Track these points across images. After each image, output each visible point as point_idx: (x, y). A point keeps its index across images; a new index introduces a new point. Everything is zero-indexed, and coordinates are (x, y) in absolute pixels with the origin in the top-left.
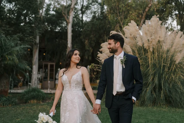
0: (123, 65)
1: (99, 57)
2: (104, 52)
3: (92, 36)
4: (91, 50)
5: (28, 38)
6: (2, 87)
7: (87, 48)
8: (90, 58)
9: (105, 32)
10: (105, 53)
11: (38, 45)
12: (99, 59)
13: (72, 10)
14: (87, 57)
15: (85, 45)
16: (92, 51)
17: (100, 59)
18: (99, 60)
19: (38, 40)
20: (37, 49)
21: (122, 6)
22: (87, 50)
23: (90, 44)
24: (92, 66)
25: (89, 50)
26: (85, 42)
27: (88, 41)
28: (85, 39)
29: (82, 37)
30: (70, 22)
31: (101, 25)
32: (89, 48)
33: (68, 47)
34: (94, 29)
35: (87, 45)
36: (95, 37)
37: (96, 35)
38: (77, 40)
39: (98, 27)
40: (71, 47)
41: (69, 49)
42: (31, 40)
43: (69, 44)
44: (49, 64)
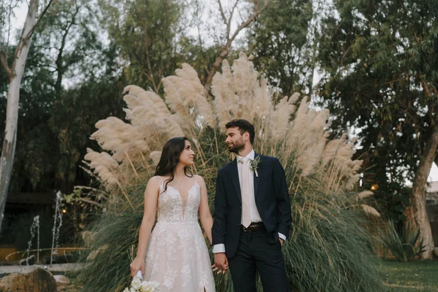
0: (254, 172)
3: (79, 119)
4: (75, 155)
7: (64, 148)
10: (105, 145)
12: (89, 165)
13: (24, 44)
14: (62, 175)
15: (60, 143)
21: (160, 47)
22: (65, 155)
23: (74, 138)
24: (75, 197)
25: (69, 156)
26: (59, 133)
27: (68, 132)
28: (59, 127)
29: (52, 119)
30: (16, 75)
31: (105, 94)
32: (69, 150)
33: (7, 141)
34: (85, 102)
35: (63, 140)
36: (87, 123)
37: (90, 116)
38: (39, 131)
39: (96, 97)
40: (13, 142)
41: (8, 147)
43: (10, 135)
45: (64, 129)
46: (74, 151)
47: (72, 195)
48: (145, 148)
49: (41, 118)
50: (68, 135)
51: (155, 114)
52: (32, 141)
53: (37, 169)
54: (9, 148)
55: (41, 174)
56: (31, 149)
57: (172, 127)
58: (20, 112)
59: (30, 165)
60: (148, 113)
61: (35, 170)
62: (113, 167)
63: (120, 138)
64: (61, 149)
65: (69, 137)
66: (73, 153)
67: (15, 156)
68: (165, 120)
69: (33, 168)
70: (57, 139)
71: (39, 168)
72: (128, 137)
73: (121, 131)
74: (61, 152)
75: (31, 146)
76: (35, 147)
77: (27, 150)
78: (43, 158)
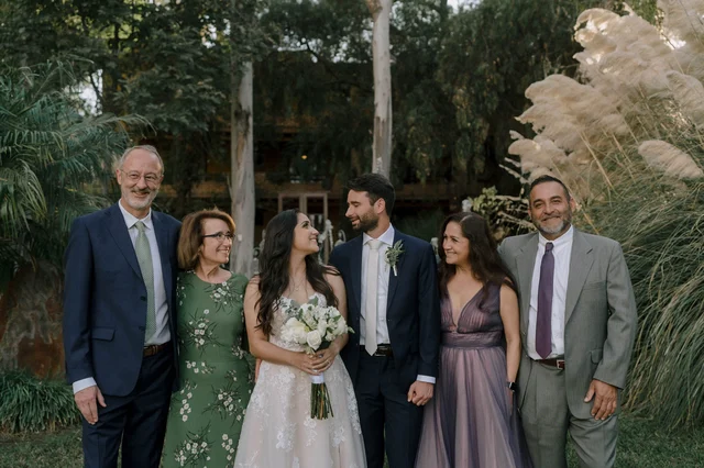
0: (392, 268)
1: (517, 158)
2: (540, 131)
3: (484, 66)
4: (480, 129)
5: (190, 86)
6: (28, 328)
7: (463, 120)
8: (480, 165)
9: (546, 45)
10: (545, 132)
11: (251, 120)
12: (518, 165)
14: (463, 164)
15: (456, 110)
16: (485, 133)
17: (524, 165)
18: (518, 170)
19: (247, 98)
20: (245, 135)
22: (466, 130)
23: (477, 100)
24: (486, 200)
25: (470, 132)
26: (453, 94)
27: (468, 91)
28: (453, 83)
29: (440, 73)
30: (381, 8)
31: (525, 14)
32: (471, 122)
33: (379, 118)
34: (492, 34)
35: (461, 106)
36: (498, 71)
37: (502, 60)
38: (421, 92)
39: (511, 23)
40: (388, 118)
41: (381, 127)
42: (205, 96)
43: (382, 108)
44: (304, 197)
45: (460, 86)
46: (480, 123)
47: (482, 197)
48: (623, 128)
49: (423, 69)
50: (468, 95)
51: (645, 63)
52: (414, 112)
53: (424, 155)
54: (383, 131)
55: (430, 161)
56: (413, 125)
57: (686, 90)
58: (394, 69)
59: (414, 150)
60: (630, 64)
61: (422, 157)
62: (557, 163)
63: (571, 113)
64: (458, 122)
65: (470, 100)
66: (478, 126)
67: (393, 140)
68: (670, 76)
69: (419, 155)
70: (451, 104)
71: (428, 153)
72: (587, 110)
73: (574, 99)
74: (460, 127)
75: (411, 119)
76: (418, 120)
77: (408, 128)
78: (432, 137)
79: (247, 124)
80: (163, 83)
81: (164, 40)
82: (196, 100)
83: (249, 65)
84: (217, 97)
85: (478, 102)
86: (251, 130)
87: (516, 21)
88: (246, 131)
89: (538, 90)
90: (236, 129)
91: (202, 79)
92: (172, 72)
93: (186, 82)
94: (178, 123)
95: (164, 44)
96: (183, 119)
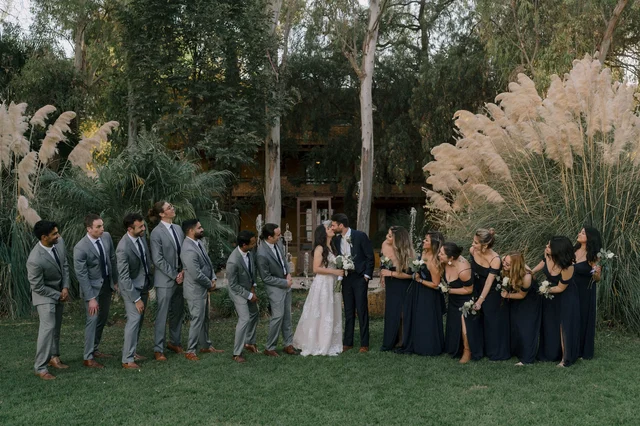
1: (431, 185)
3: (441, 107)
11: (279, 150)
13: (371, 37)
15: (421, 139)
19: (276, 135)
20: (275, 161)
26: (419, 127)
27: (430, 125)
28: (420, 119)
29: (411, 111)
30: (366, 75)
33: (364, 149)
35: (425, 136)
37: (454, 103)
38: (399, 124)
40: (371, 148)
41: (366, 154)
42: (252, 142)
43: (367, 142)
44: (315, 200)
45: (425, 122)
50: (430, 128)
52: (393, 139)
53: (401, 170)
54: (367, 156)
55: (405, 174)
58: (374, 114)
59: (393, 166)
61: (399, 171)
63: (454, 164)
65: (431, 131)
69: (397, 170)
71: (404, 168)
73: (456, 156)
75: (392, 144)
76: (396, 145)
77: (389, 150)
78: (407, 157)
79: (277, 153)
80: (226, 133)
81: (227, 107)
82: (246, 144)
83: (278, 119)
84: (259, 141)
85: (438, 133)
86: (279, 156)
87: (462, 76)
88: (276, 157)
89: (437, 151)
90: (269, 155)
91: (250, 131)
92: (232, 128)
93: (240, 133)
94: (236, 159)
95: (227, 110)
96: (239, 157)
